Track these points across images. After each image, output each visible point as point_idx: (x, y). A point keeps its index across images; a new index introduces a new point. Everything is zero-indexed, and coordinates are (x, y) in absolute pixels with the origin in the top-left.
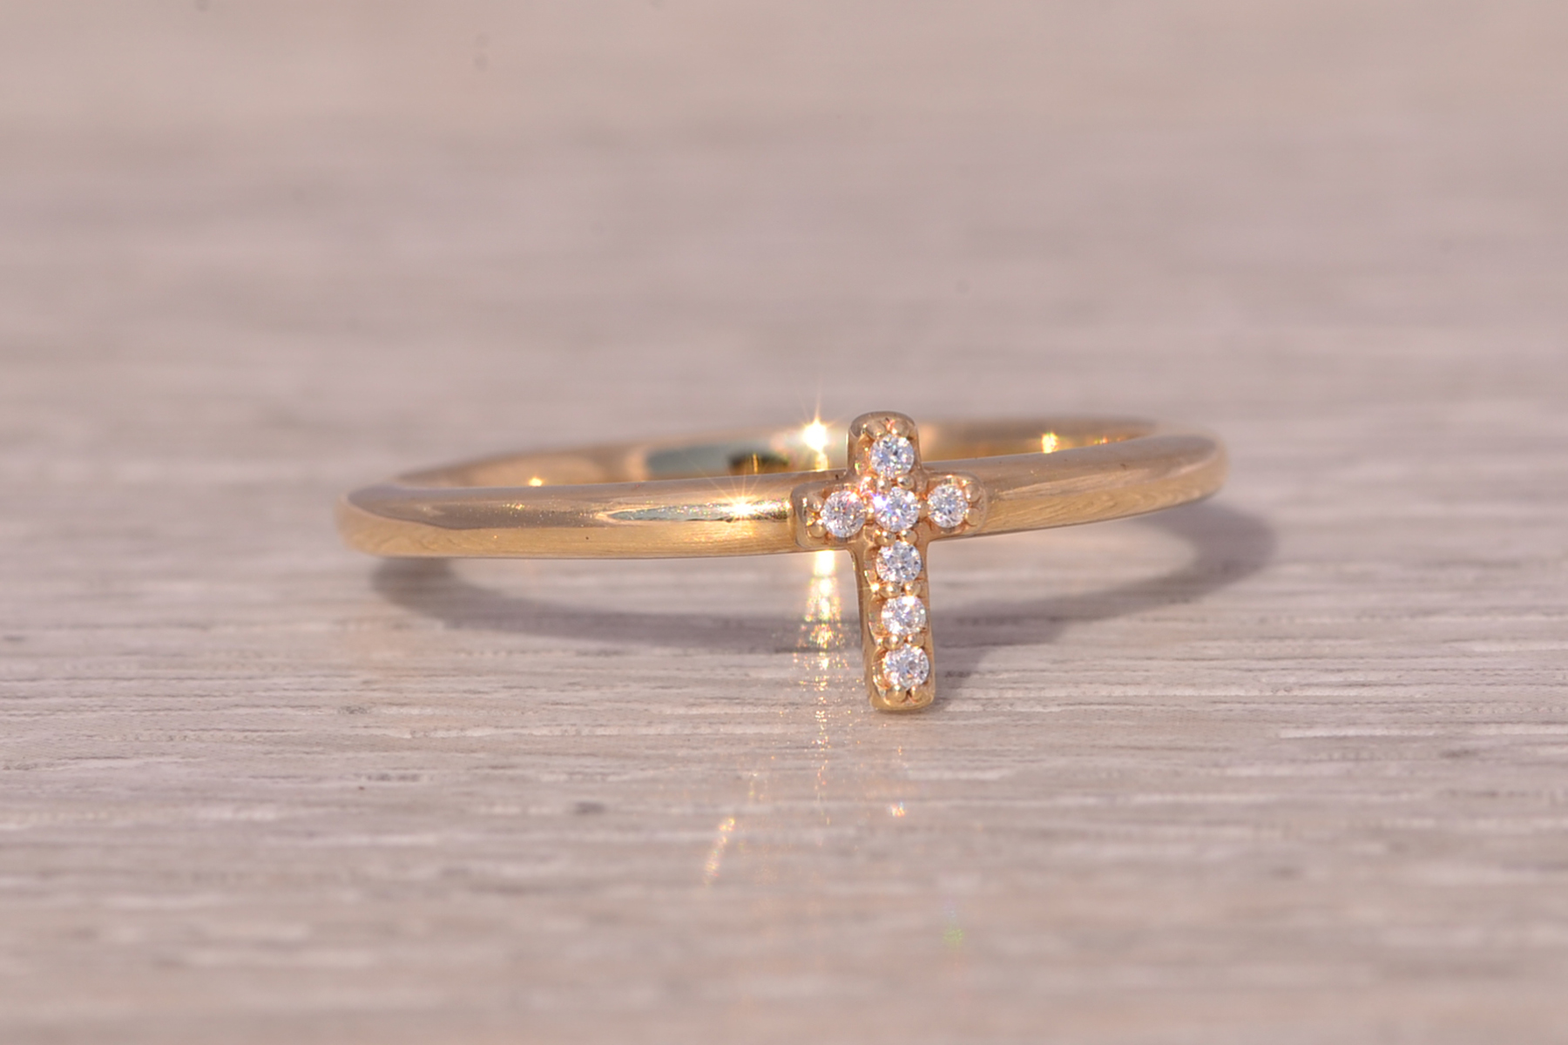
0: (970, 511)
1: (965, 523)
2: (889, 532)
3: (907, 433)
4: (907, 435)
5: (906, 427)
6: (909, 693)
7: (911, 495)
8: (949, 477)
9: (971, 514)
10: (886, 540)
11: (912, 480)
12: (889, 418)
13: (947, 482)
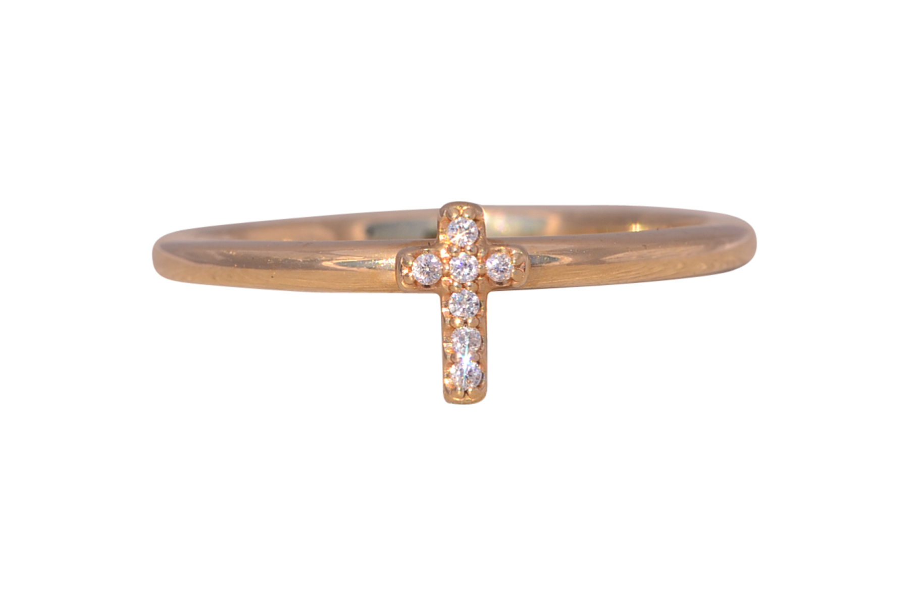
0: (515, 271)
1: (511, 280)
2: (459, 283)
3: (474, 216)
4: (474, 218)
5: (474, 212)
6: (466, 392)
7: (474, 258)
8: (502, 248)
9: (515, 273)
10: (456, 289)
11: (476, 249)
12: (462, 206)
13: (499, 251)
